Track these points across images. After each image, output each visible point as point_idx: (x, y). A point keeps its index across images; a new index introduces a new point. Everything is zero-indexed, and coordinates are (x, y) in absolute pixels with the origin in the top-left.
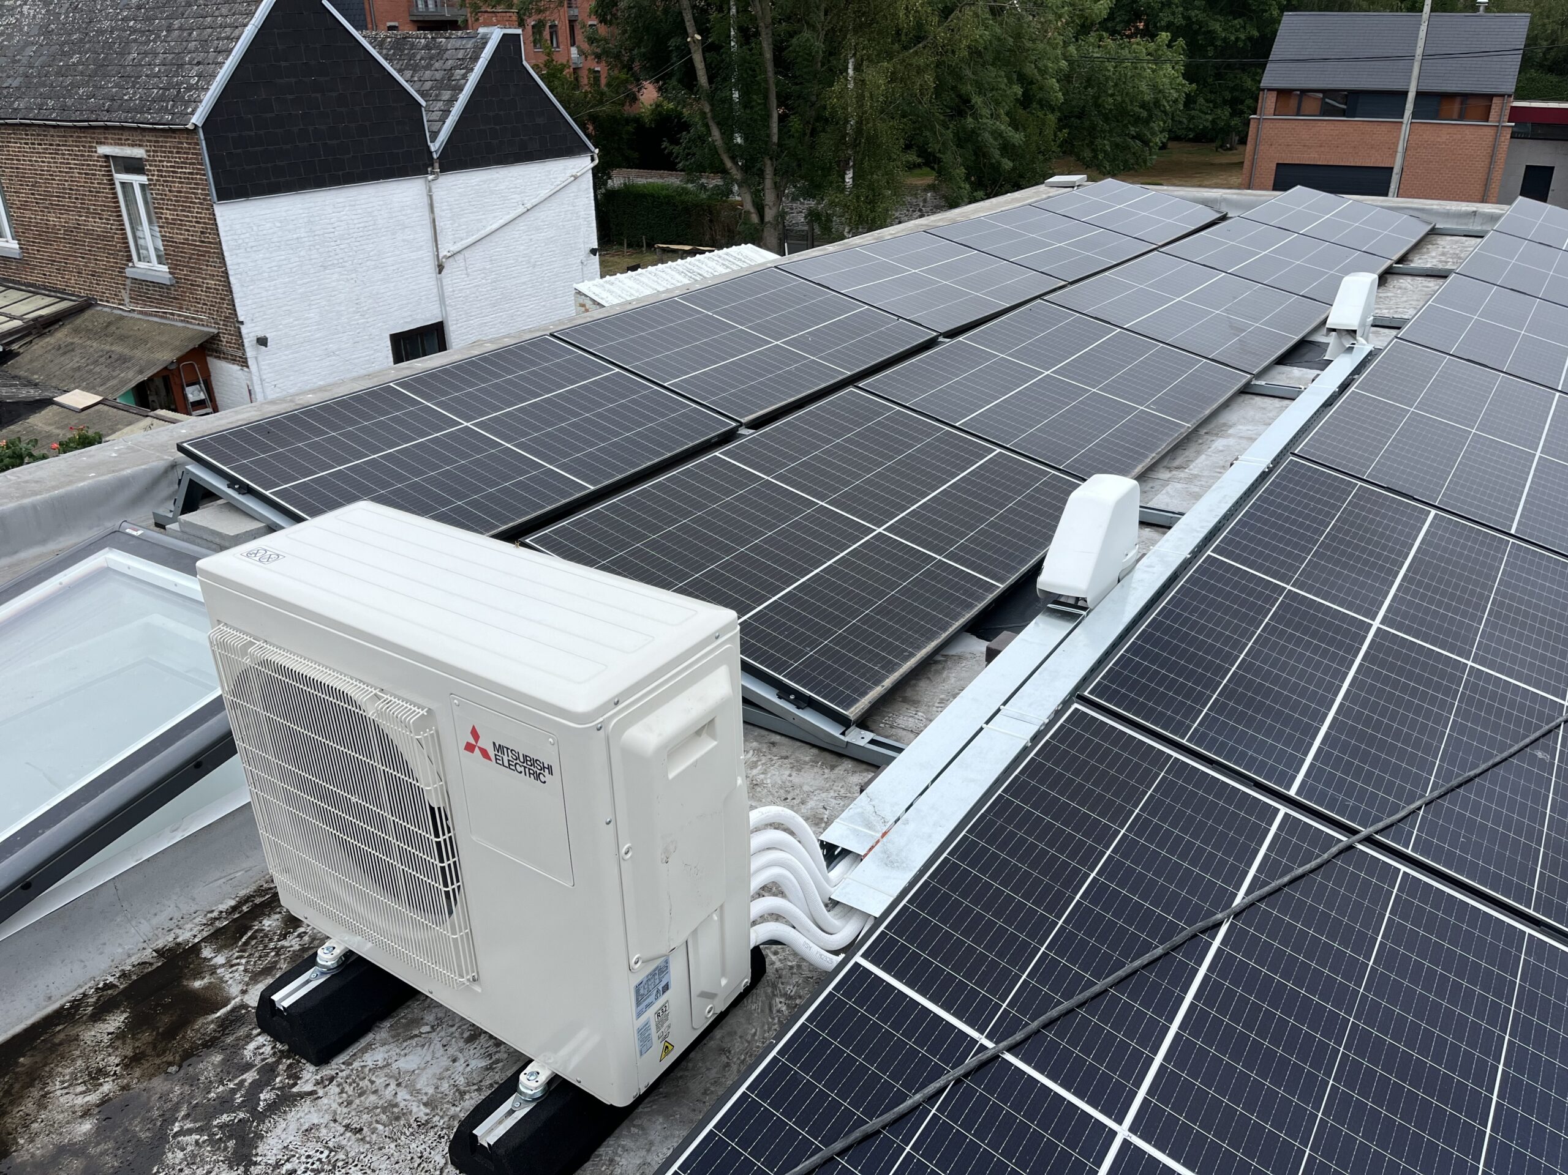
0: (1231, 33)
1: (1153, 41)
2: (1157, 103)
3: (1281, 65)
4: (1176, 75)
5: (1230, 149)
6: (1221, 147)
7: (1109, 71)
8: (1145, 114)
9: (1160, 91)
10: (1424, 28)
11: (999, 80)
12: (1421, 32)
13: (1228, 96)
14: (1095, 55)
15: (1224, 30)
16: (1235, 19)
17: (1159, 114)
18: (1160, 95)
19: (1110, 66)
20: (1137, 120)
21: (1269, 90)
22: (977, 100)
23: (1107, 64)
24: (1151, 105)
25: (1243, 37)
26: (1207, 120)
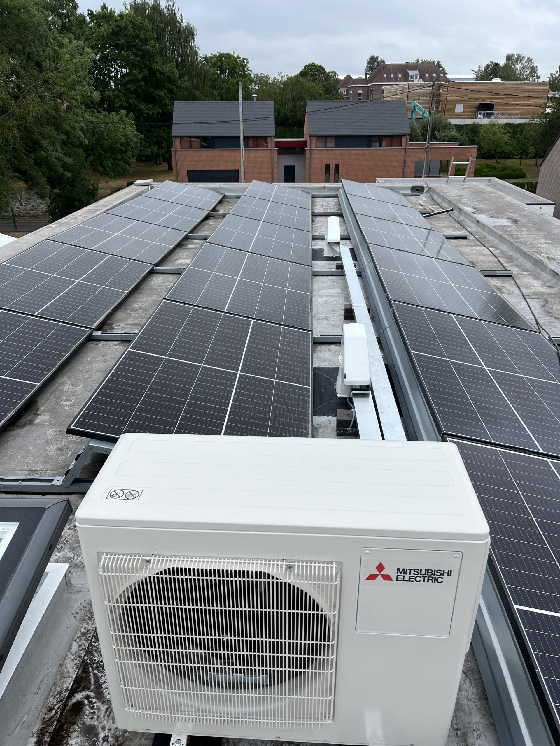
0: (150, 111)
1: (118, 114)
2: (128, 143)
3: (179, 125)
4: (134, 130)
5: (160, 164)
6: (156, 163)
7: (103, 128)
8: (124, 149)
9: (128, 138)
10: (241, 108)
11: (52, 132)
12: (240, 110)
13: (155, 140)
14: (94, 120)
15: (146, 109)
16: (150, 104)
17: (130, 148)
18: (129, 140)
19: (103, 126)
20: (120, 152)
21: (176, 137)
22: (44, 142)
23: (100, 125)
24: (126, 144)
25: (155, 112)
26: (148, 151)
